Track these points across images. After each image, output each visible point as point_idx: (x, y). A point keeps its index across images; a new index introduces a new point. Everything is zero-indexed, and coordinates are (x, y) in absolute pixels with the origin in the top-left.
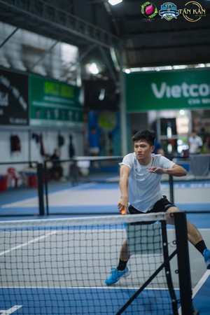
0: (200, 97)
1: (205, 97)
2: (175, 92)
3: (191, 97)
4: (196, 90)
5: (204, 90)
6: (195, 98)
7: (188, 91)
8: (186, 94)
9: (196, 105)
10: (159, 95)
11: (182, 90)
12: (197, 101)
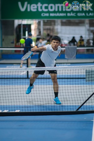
0: (49, 12)
1: (52, 12)
2: (33, 8)
3: (43, 12)
4: (46, 8)
5: (51, 8)
6: (46, 12)
7: (41, 8)
8: (40, 10)
9: (46, 17)
10: (23, 10)
11: (38, 7)
12: (47, 15)
